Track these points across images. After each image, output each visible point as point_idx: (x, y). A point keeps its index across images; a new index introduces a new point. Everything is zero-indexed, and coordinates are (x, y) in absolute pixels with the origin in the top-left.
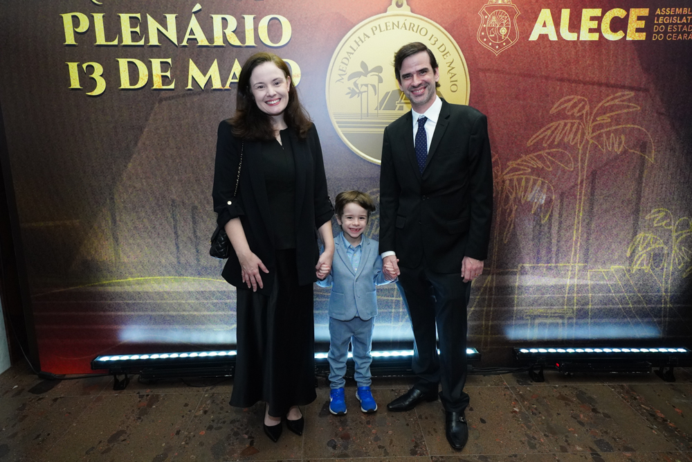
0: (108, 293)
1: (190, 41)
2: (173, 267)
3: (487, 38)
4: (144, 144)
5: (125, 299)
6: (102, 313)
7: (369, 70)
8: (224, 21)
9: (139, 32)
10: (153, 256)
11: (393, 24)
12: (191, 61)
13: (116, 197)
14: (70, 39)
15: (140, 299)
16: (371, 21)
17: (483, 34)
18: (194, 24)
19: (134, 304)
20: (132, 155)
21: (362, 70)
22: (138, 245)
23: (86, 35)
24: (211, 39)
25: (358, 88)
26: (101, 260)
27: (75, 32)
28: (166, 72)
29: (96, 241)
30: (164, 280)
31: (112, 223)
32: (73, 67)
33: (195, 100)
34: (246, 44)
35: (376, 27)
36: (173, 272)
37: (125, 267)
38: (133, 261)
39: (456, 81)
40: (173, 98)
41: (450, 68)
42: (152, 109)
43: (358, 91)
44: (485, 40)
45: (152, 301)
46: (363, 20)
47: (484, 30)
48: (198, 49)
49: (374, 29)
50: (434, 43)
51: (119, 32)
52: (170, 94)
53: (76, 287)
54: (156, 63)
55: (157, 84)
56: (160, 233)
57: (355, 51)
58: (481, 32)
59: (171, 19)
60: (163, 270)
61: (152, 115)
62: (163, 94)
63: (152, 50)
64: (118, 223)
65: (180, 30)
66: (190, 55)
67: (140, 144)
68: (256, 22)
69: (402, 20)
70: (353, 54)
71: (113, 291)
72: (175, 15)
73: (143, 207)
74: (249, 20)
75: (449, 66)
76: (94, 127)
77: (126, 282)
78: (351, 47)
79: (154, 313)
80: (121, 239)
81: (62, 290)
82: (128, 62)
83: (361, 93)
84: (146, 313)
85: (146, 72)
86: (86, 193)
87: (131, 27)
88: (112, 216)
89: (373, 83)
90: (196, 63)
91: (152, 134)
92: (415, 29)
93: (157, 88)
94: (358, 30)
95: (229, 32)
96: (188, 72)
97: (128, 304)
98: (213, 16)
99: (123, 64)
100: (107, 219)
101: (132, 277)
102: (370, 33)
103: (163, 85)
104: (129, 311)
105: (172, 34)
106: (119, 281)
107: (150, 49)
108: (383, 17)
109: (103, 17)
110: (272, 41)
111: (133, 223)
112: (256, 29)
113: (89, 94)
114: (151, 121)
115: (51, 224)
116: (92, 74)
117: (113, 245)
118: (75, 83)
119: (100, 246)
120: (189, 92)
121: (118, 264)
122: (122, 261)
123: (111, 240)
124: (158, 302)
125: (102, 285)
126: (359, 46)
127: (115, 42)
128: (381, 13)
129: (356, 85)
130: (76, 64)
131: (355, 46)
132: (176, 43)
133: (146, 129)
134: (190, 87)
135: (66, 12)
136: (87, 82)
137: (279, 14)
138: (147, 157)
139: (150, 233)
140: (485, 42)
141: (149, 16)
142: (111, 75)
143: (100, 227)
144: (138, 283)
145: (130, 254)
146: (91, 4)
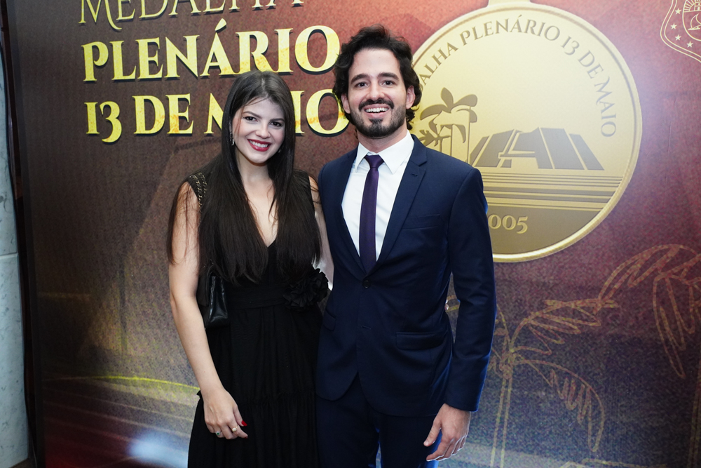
0: (113, 391)
1: (211, 70)
2: (183, 372)
3: (683, 34)
4: (157, 205)
5: (130, 403)
6: (106, 416)
7: (455, 101)
8: (253, 40)
9: (157, 61)
10: (161, 353)
11: (498, 24)
12: (212, 96)
13: (126, 270)
14: (90, 76)
15: (145, 406)
16: (461, 23)
17: (674, 26)
18: (217, 47)
19: (139, 411)
20: (144, 218)
21: (443, 103)
22: (146, 336)
23: (105, 68)
24: (235, 66)
25: (435, 131)
26: (108, 348)
27: (95, 66)
28: (184, 111)
29: (104, 323)
30: (172, 387)
31: (121, 303)
32: (91, 107)
33: (215, 148)
34: (280, 70)
35: (468, 33)
36: (182, 378)
37: (132, 361)
38: (140, 355)
39: (614, 116)
40: (190, 145)
41: (601, 94)
42: (167, 160)
43: (435, 136)
44: (678, 38)
45: (156, 412)
46: (448, 22)
47: (677, 19)
48: (221, 80)
49: (465, 35)
50: (571, 50)
51: (137, 63)
52: (188, 140)
53: (84, 378)
54: (173, 100)
55: (174, 128)
56: (170, 323)
57: (433, 72)
58: (671, 23)
59: (191, 41)
60: (171, 373)
61: (167, 167)
62: (180, 141)
63: (170, 84)
64: (127, 303)
65: (201, 56)
66: (212, 89)
67: (153, 205)
68: (293, 37)
69: (512, 17)
70: (429, 77)
71: (118, 390)
72: (195, 37)
73: (153, 286)
74: (283, 35)
75: (600, 91)
76: (108, 182)
77: (132, 382)
78: (427, 66)
79: (159, 429)
80: (129, 326)
81: (70, 378)
82: (146, 100)
83: (441, 139)
84: (151, 427)
85: (163, 113)
86: (97, 262)
87: (149, 56)
88: (121, 294)
89: (460, 123)
90: (217, 99)
91: (167, 192)
92: (537, 29)
93: (174, 132)
94: (438, 39)
95: (258, 55)
96: (208, 112)
97: (132, 410)
98: (239, 34)
99: (139, 101)
100: (116, 296)
101: (139, 376)
102: (457, 42)
103: (180, 129)
104: (133, 420)
105: (191, 62)
106: (124, 378)
107: (168, 82)
108: (480, 15)
109: (122, 45)
110: (313, 64)
111: (142, 306)
112: (292, 49)
113: (105, 140)
114: (165, 176)
115: (63, 296)
116: (108, 116)
117: (120, 332)
118: (93, 128)
119: (108, 330)
120: (209, 138)
121: (125, 356)
122: (129, 353)
123: (119, 324)
124: (165, 414)
125: (108, 380)
126: (440, 64)
127: (133, 76)
128: (477, 9)
129: (432, 125)
130: (94, 104)
131: (433, 64)
132: (196, 73)
133: (160, 186)
134: (209, 131)
135: (87, 43)
136: (105, 127)
137: (323, 24)
138: (160, 222)
139: (159, 322)
140: (678, 42)
141: (168, 41)
142: (127, 117)
143: (108, 306)
144: (144, 385)
145: (137, 345)
146: (111, 31)
